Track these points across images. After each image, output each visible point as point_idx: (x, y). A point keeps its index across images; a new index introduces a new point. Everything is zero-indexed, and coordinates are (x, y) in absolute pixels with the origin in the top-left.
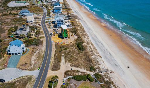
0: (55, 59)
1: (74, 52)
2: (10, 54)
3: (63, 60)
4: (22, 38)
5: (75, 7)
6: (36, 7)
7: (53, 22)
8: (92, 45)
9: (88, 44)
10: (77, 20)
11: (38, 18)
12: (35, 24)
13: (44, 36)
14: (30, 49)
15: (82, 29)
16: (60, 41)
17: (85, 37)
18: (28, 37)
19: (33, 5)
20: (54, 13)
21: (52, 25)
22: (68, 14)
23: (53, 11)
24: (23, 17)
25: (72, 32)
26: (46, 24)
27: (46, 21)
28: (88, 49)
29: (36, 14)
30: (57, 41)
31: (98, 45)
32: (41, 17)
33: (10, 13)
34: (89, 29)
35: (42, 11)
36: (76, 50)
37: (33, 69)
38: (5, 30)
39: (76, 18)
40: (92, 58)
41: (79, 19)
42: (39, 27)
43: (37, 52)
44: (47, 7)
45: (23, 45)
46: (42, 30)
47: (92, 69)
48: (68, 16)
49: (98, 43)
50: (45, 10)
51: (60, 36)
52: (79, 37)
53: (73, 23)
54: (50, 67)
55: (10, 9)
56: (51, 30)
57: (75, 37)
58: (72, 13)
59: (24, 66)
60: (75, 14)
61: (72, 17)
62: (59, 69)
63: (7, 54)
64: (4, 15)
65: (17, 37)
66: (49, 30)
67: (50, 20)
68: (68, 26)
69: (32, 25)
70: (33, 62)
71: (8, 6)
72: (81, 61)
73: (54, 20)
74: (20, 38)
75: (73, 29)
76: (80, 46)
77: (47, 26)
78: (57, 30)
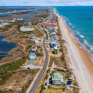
0: (50, 63)
1: (59, 61)
2: (30, 59)
3: (53, 64)
4: (34, 52)
5: (65, 33)
6: (39, 32)
7: (50, 44)
8: (69, 58)
9: (67, 58)
10: (64, 44)
11: (41, 41)
12: (39, 45)
13: (45, 52)
14: (38, 58)
15: (66, 50)
16: (53, 55)
17: (66, 54)
18: (36, 52)
19: (36, 30)
20: (51, 37)
21: (49, 46)
22: (60, 39)
23: (50, 36)
24: (32, 40)
25: (60, 51)
26: (46, 45)
27: (46, 43)
28: (66, 60)
29: (39, 37)
30: (51, 55)
31: (72, 59)
32: (42, 40)
33: (24, 36)
34: (71, 50)
35: (43, 35)
36: (60, 60)
37: (40, 66)
38: (24, 47)
39: (64, 42)
40: (67, 64)
41: (66, 43)
42: (41, 47)
43: (42, 59)
44: (46, 32)
45: (36, 56)
46: (43, 49)
47: (66, 68)
48: (59, 41)
49: (73, 58)
50: (45, 35)
51: (53, 53)
52: (63, 54)
53: (61, 45)
54: (48, 66)
55: (23, 33)
56: (48, 49)
57: (61, 54)
58: (62, 39)
59: (37, 64)
60: (64, 39)
61: (62, 41)
62: (51, 67)
63: (28, 59)
64: (20, 38)
65: (31, 51)
66: (47, 49)
67: (48, 43)
68: (58, 47)
69: (37, 45)
70: (40, 63)
71: (21, 31)
72: (62, 65)
73: (50, 43)
74: (32, 52)
75: (61, 49)
76: (63, 58)
77: (46, 46)
78: (52, 49)
